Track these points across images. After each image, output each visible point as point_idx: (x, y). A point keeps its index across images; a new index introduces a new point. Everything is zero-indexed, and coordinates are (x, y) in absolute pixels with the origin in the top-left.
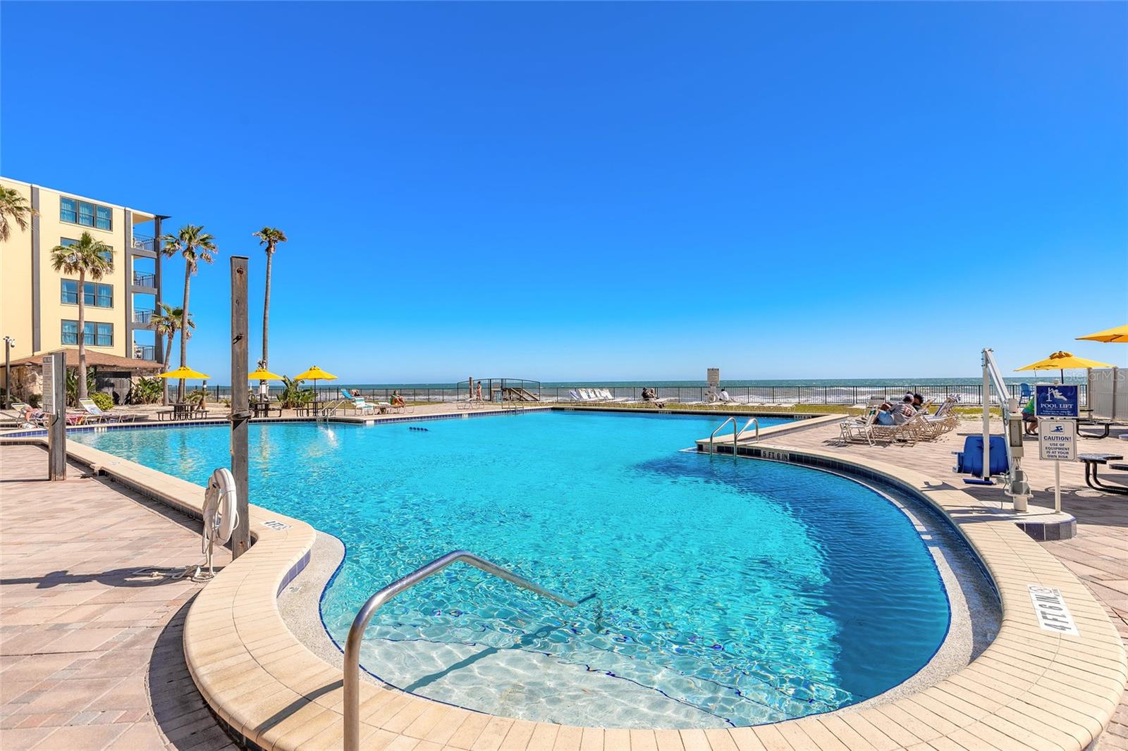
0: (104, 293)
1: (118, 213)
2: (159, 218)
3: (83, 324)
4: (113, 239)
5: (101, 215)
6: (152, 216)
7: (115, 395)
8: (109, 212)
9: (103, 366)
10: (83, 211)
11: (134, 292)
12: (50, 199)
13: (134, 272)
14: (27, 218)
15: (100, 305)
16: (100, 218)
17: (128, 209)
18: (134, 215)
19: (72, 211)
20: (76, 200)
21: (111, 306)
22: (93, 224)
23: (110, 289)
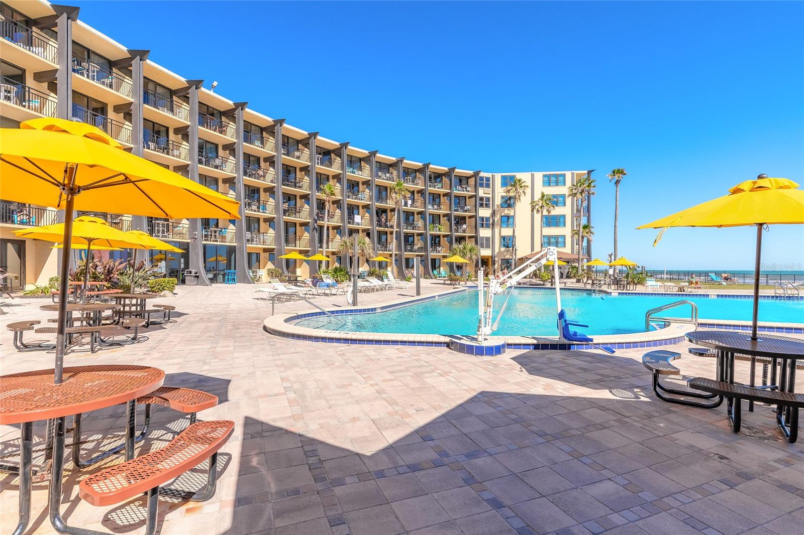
0: (562, 220)
1: (568, 174)
4: (566, 190)
5: (561, 179)
6: (586, 172)
8: (564, 175)
10: (552, 179)
11: (576, 217)
12: (539, 176)
14: (528, 190)
15: (559, 226)
16: (558, 180)
17: (573, 172)
18: (576, 174)
19: (549, 181)
20: (550, 175)
21: (565, 226)
22: (557, 185)
23: (564, 216)
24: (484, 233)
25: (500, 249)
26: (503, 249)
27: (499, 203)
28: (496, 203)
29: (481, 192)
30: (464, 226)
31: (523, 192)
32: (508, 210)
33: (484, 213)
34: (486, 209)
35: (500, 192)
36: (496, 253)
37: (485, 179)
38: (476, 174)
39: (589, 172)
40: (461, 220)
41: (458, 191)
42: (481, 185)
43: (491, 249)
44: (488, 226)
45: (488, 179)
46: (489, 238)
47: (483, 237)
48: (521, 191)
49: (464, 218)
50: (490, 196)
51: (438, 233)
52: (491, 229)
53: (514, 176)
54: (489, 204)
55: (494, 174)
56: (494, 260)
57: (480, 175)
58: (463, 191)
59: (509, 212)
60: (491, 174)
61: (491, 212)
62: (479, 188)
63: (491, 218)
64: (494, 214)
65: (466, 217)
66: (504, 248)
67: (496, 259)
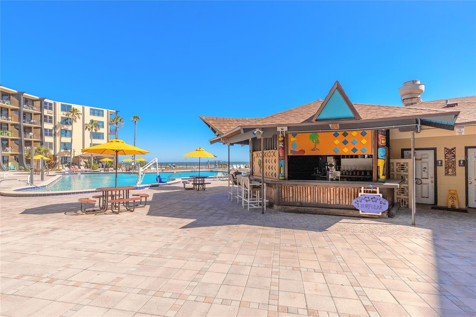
0: (101, 135)
1: (105, 111)
2: (116, 112)
3: (92, 144)
4: (104, 119)
5: (101, 112)
6: (115, 111)
7: (102, 165)
8: (103, 111)
9: (99, 157)
10: (96, 112)
11: (110, 135)
12: (87, 109)
13: (110, 128)
14: (81, 116)
15: (101, 139)
16: (100, 113)
17: (108, 110)
18: (110, 111)
19: (93, 112)
20: (94, 109)
21: (103, 139)
22: (99, 115)
23: (103, 134)
24: (48, 139)
25: (60, 150)
26: (62, 151)
27: (60, 121)
28: (57, 121)
29: (46, 112)
30: (31, 134)
31: (78, 117)
32: (67, 126)
33: (48, 126)
34: (49, 123)
35: (60, 114)
36: (57, 153)
37: (48, 104)
38: (41, 100)
39: (117, 112)
40: (28, 129)
41: (25, 109)
42: (46, 108)
43: (53, 150)
44: (51, 135)
45: (50, 104)
46: (52, 143)
47: (47, 142)
48: (77, 116)
49: (30, 128)
50: (53, 115)
51: (7, 137)
52: (53, 137)
53: (71, 106)
54: (52, 121)
55: (55, 102)
56: (56, 158)
57: (44, 101)
58: (30, 109)
59: (67, 127)
60: (53, 101)
61: (53, 126)
62: (44, 109)
63: (53, 130)
64: (55, 127)
65: (32, 127)
66: (64, 150)
67: (58, 157)
